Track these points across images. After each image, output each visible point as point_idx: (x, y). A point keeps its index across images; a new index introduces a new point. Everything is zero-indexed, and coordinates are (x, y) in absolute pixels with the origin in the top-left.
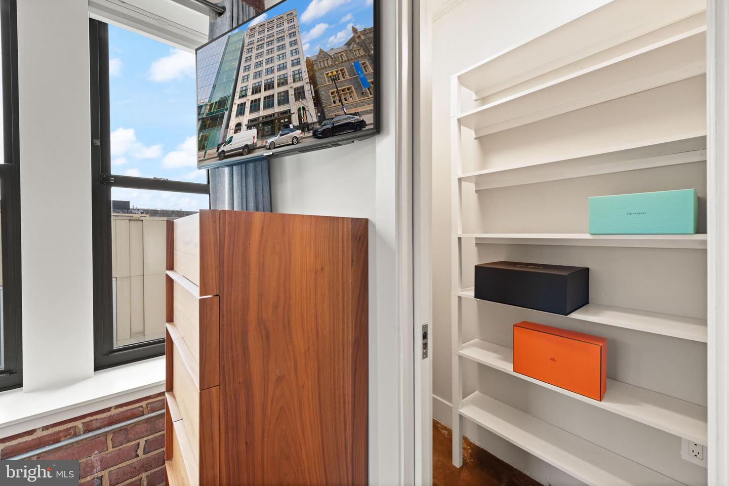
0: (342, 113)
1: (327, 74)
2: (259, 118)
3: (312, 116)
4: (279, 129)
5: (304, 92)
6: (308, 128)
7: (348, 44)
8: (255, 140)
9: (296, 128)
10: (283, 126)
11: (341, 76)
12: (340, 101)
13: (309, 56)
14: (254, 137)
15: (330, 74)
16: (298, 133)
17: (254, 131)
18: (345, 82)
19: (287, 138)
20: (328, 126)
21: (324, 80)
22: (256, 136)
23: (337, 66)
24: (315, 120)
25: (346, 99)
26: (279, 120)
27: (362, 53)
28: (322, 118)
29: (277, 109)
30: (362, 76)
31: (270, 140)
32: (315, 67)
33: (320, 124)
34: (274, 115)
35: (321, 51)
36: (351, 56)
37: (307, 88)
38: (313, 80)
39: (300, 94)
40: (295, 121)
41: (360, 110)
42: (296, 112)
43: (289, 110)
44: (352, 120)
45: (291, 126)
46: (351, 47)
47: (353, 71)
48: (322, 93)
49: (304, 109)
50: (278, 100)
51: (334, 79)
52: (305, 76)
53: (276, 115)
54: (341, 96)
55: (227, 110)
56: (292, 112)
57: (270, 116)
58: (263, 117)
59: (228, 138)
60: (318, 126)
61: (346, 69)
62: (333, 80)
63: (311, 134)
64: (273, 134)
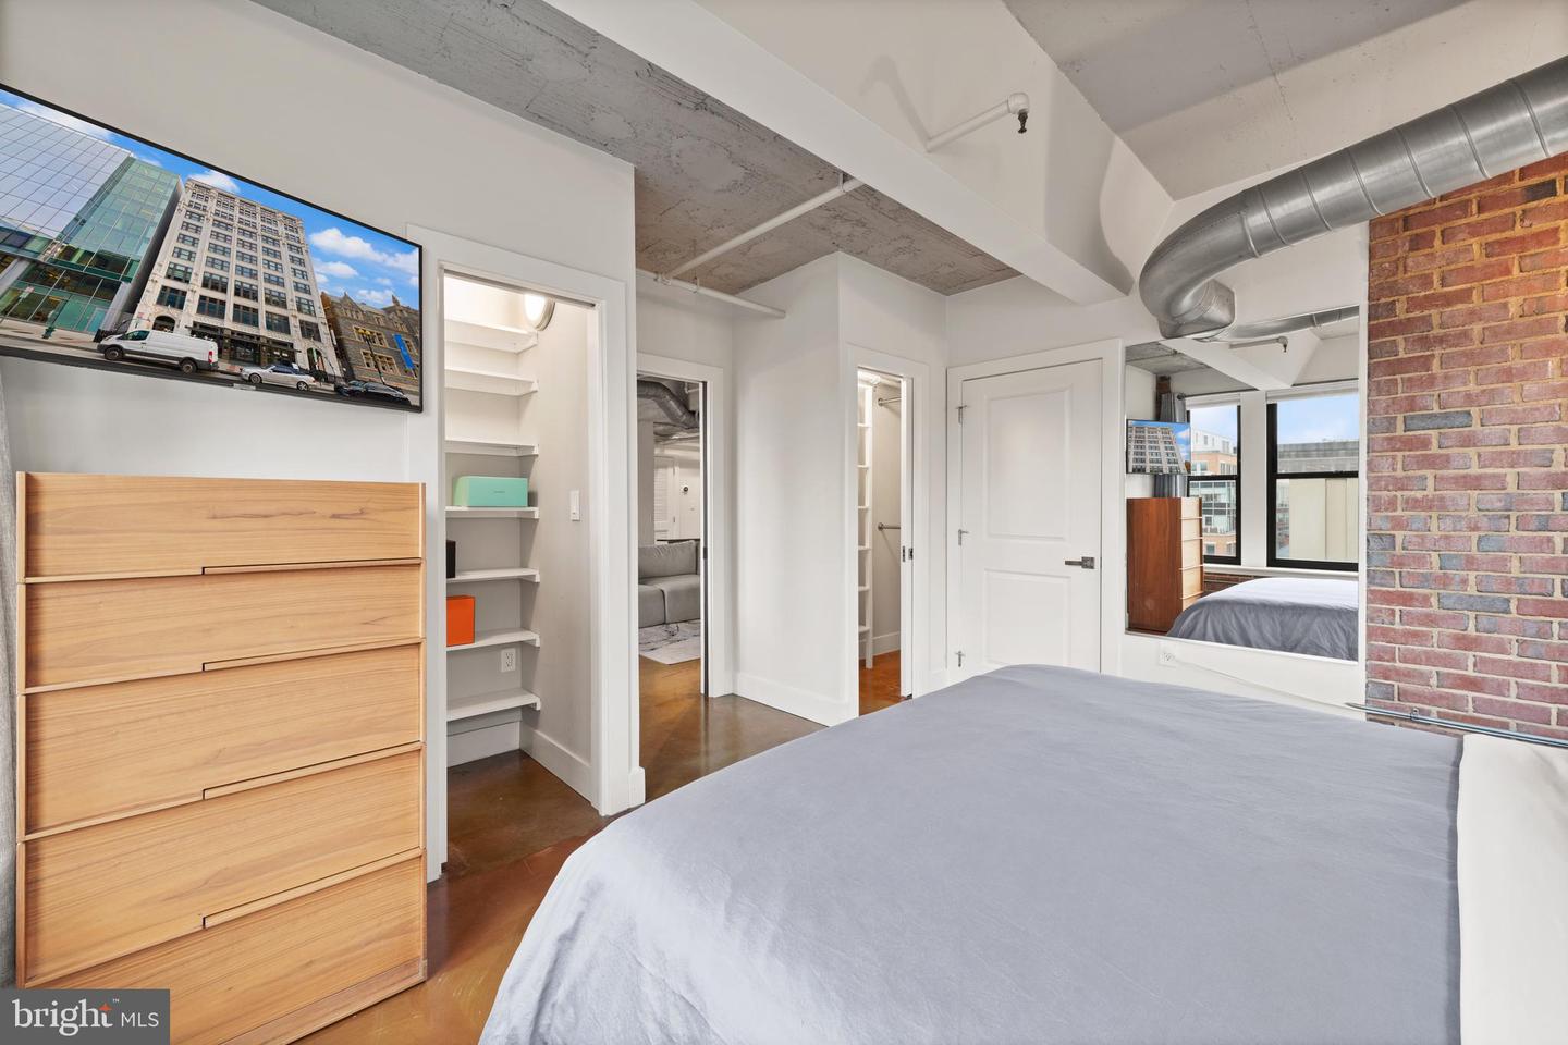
0: (377, 380)
1: (357, 329)
2: (222, 329)
3: (333, 367)
4: (270, 362)
5: (318, 331)
6: (326, 379)
7: (388, 310)
8: (215, 358)
9: (302, 371)
10: (279, 360)
11: (377, 339)
12: (376, 366)
13: (326, 292)
14: (211, 353)
15: (361, 331)
16: (309, 379)
17: (213, 346)
18: (383, 348)
19: (290, 379)
20: (358, 388)
21: (352, 335)
22: (215, 352)
23: (372, 326)
24: (338, 373)
25: (384, 368)
26: (270, 350)
27: (405, 330)
28: (349, 375)
29: (263, 331)
30: (405, 353)
31: (249, 370)
32: (337, 311)
33: (346, 380)
34: (258, 338)
35: (346, 297)
36: (391, 326)
37: (324, 330)
38: (333, 323)
39: (310, 331)
40: (302, 361)
41: (403, 386)
42: (305, 351)
43: (292, 345)
44: (393, 394)
45: (295, 366)
46: (391, 316)
47: (393, 343)
48: (350, 349)
49: (318, 353)
50: (267, 322)
51: (369, 340)
52: (321, 313)
53: (262, 340)
54: (378, 363)
55: (129, 280)
56: (296, 347)
57: (252, 337)
58: (233, 332)
59: (132, 329)
60: (343, 383)
61: (383, 336)
62: (366, 339)
63: (332, 387)
64: (257, 363)
